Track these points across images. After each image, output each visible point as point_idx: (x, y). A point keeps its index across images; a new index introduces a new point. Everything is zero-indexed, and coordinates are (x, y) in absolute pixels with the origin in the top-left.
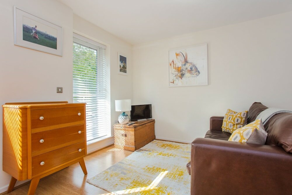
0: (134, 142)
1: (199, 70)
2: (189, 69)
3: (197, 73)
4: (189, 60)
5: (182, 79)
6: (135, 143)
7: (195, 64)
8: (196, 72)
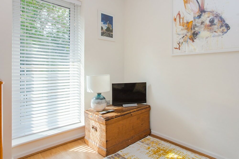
0: (105, 142)
1: (227, 22)
2: (207, 22)
3: (224, 28)
4: (208, 7)
5: (193, 41)
6: (107, 144)
7: (219, 12)
8: (222, 26)
